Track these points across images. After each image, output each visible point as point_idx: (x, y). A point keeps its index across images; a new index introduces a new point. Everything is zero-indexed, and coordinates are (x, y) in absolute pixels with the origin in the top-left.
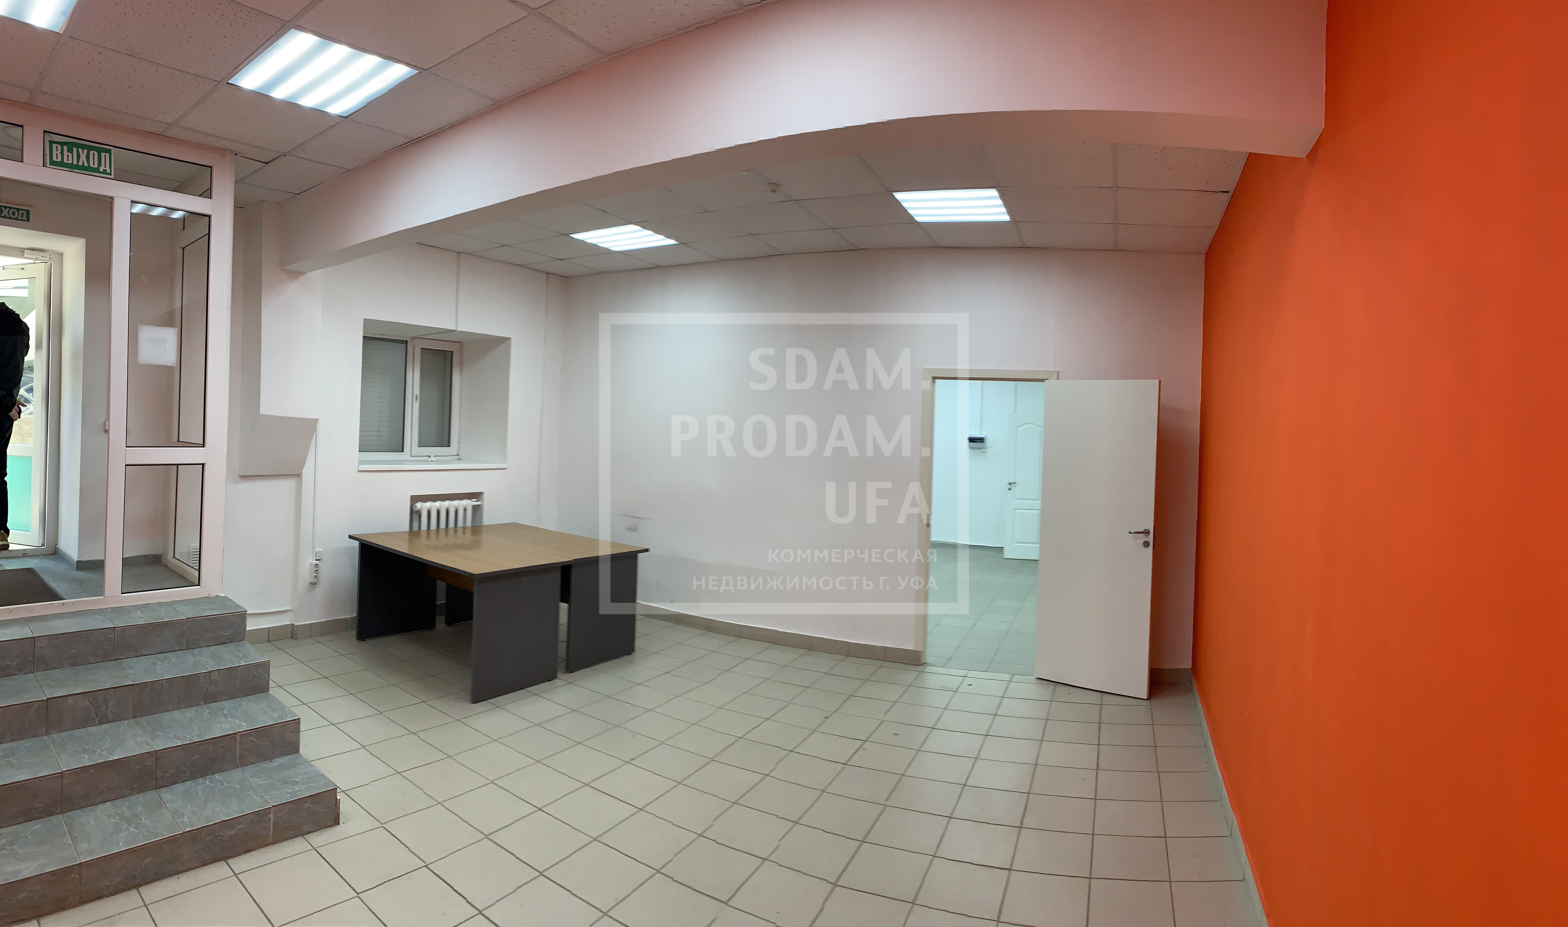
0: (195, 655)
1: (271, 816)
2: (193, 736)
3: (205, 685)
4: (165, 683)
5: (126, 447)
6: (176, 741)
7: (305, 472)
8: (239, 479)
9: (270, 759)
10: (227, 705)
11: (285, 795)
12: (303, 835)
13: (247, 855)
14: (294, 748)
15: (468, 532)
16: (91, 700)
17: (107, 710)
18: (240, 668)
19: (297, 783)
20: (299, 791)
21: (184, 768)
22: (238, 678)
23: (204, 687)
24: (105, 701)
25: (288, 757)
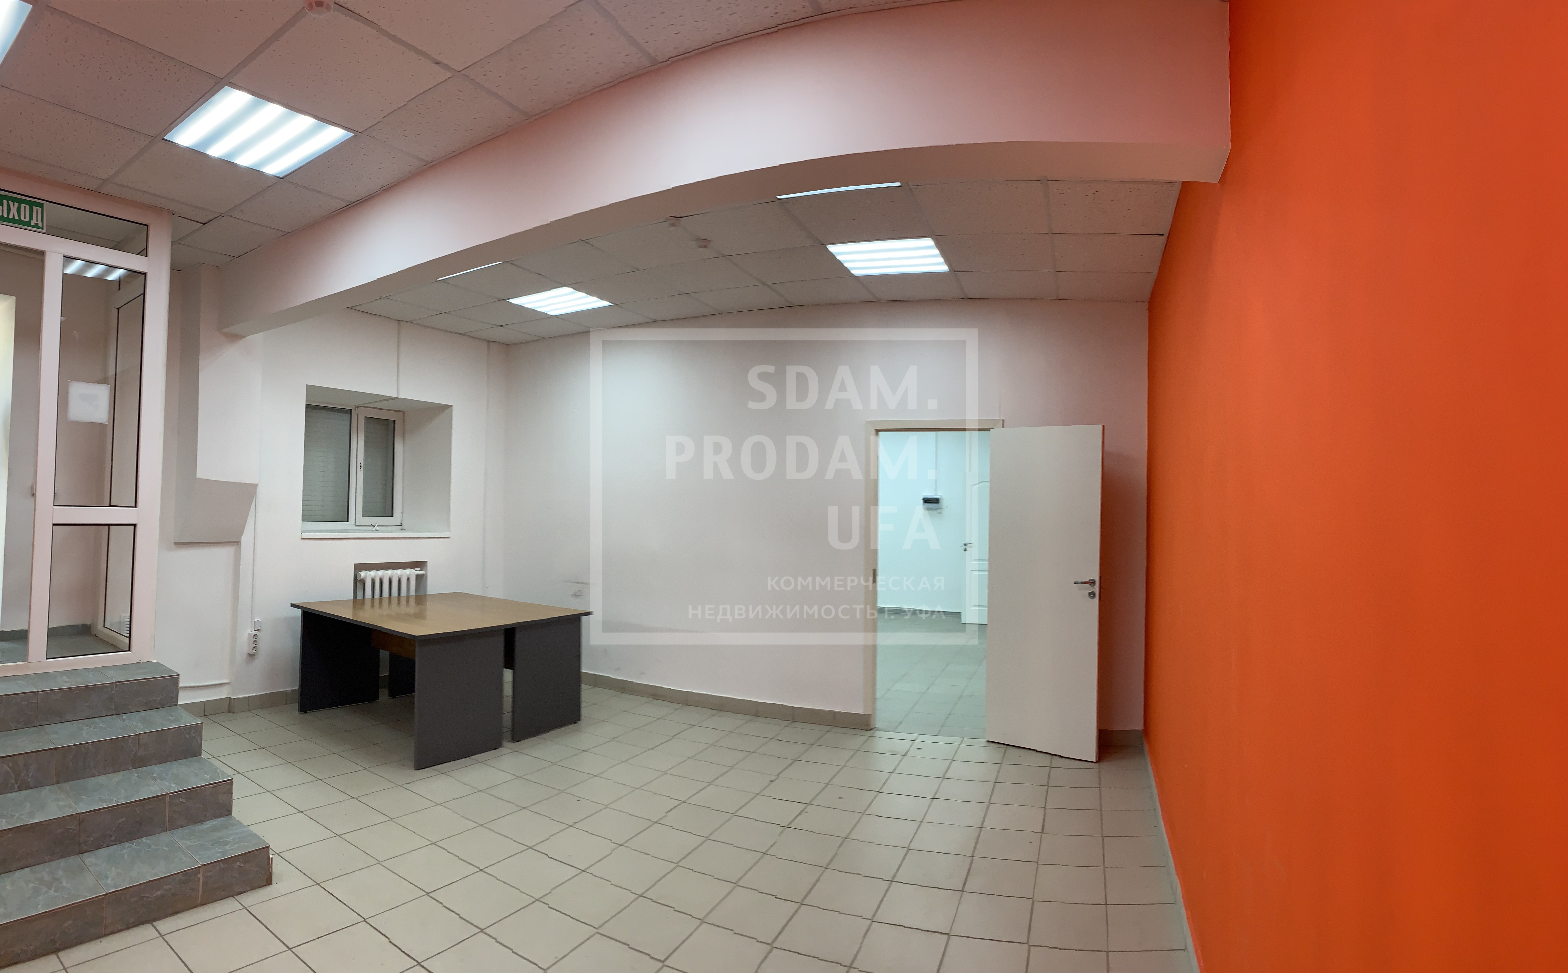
0: (124, 720)
1: (200, 875)
2: (120, 799)
3: (134, 749)
4: (90, 747)
5: (54, 506)
6: (101, 803)
7: (244, 539)
8: (174, 546)
9: (201, 822)
10: (157, 769)
11: (216, 854)
12: (233, 896)
13: (175, 917)
14: (226, 811)
15: (412, 602)
16: (11, 765)
17: (28, 776)
18: (172, 731)
19: (228, 843)
20: (230, 850)
21: (109, 832)
22: (169, 742)
23: (133, 751)
24: (25, 765)
25: (220, 819)
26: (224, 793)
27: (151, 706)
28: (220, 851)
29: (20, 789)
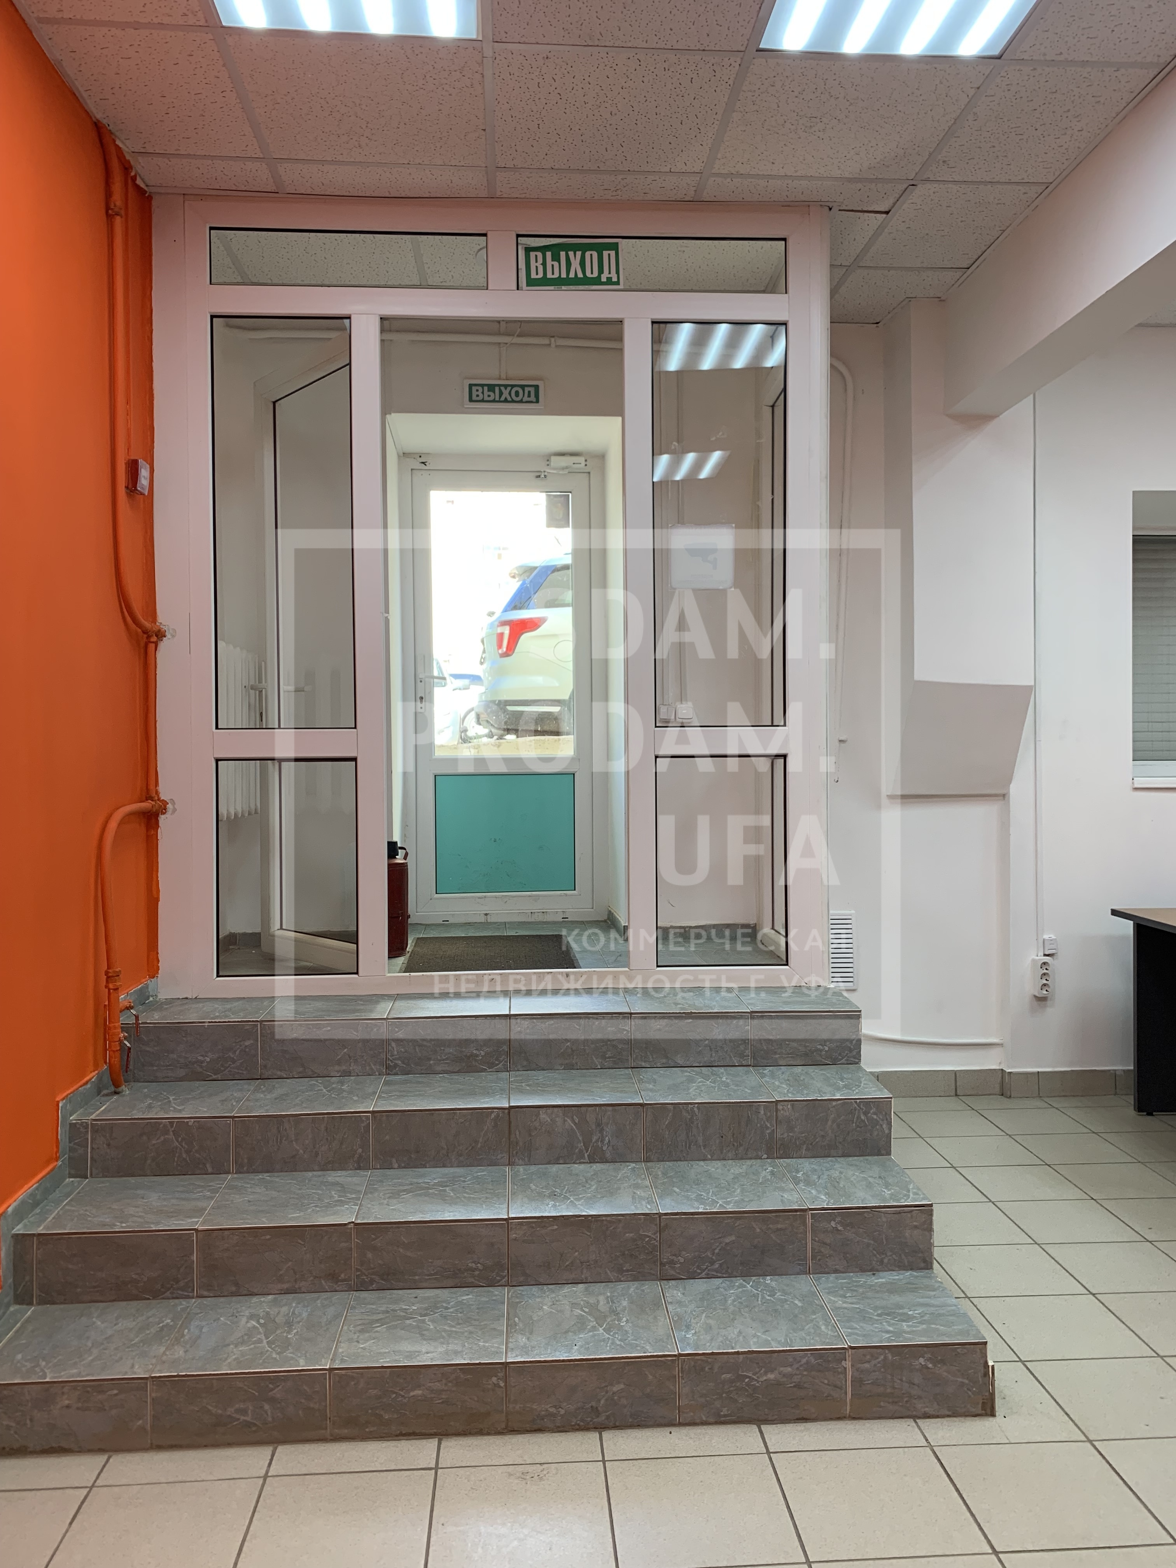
1: (849, 1364)
3: (764, 1123)
4: (697, 1110)
5: (656, 726)
7: (1015, 789)
9: (874, 1271)
10: (804, 1166)
11: (881, 1334)
12: (913, 1418)
13: (797, 1427)
14: (922, 1260)
16: (577, 1121)
17: (602, 1141)
18: (834, 1103)
19: (908, 1318)
20: (908, 1333)
21: (709, 1254)
22: (830, 1123)
23: (767, 1128)
24: (599, 1125)
25: (908, 1273)
26: (916, 1227)
27: (814, 1061)
28: (891, 1329)
29: (592, 1161)
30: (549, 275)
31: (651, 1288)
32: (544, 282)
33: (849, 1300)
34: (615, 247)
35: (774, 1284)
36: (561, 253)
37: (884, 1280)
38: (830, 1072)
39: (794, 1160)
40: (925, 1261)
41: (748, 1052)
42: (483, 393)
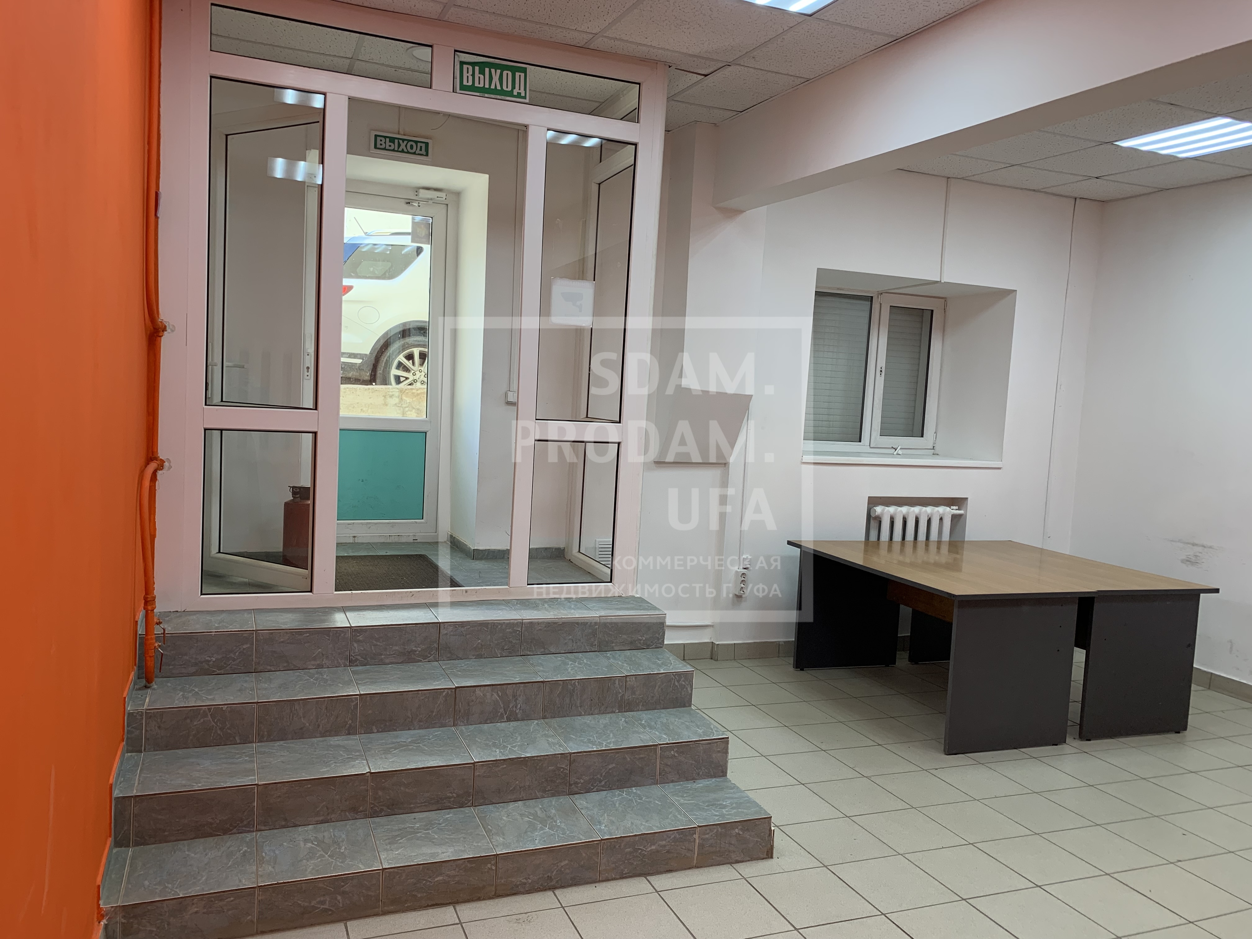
0: (609, 658)
1: (695, 836)
3: (621, 691)
5: (536, 419)
6: (590, 745)
7: (733, 460)
8: (657, 465)
9: (694, 779)
10: (645, 716)
11: (713, 817)
12: (731, 863)
13: (670, 875)
14: (721, 771)
16: (500, 694)
17: (516, 707)
18: (660, 676)
19: (725, 807)
20: (728, 815)
21: (599, 776)
22: (657, 688)
23: (620, 693)
24: (514, 696)
25: (714, 780)
26: (719, 752)
27: (635, 646)
28: (717, 813)
29: (509, 720)
30: (477, 85)
31: (564, 800)
32: (472, 88)
33: (687, 799)
34: (524, 71)
35: (638, 792)
36: (486, 69)
37: (702, 785)
38: (648, 653)
39: (635, 713)
40: (723, 772)
41: (596, 643)
42: (385, 143)
